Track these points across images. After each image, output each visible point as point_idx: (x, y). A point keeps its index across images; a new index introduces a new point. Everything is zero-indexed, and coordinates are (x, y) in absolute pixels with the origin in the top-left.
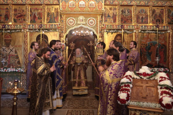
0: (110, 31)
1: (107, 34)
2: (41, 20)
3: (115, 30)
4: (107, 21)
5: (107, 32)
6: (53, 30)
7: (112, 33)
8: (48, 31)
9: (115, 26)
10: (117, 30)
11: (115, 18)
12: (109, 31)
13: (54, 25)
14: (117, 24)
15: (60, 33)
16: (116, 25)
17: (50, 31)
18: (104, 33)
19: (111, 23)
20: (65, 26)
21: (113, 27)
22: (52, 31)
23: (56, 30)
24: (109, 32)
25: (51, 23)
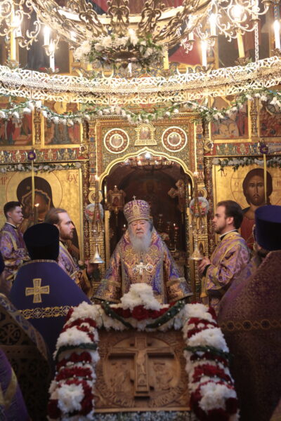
0: (231, 163)
1: (222, 170)
2: (29, 135)
3: (245, 159)
4: (219, 133)
5: (220, 164)
6: (64, 164)
7: (236, 167)
8: (51, 169)
9: (243, 145)
10: (249, 157)
11: (244, 122)
12: (227, 162)
13: (69, 149)
14: (250, 140)
15: (85, 174)
16: (246, 144)
17: (56, 168)
18: (211, 168)
19: (232, 138)
20: (101, 153)
21: (238, 150)
22: (61, 167)
23: (72, 166)
24: (227, 165)
25: (58, 143)
